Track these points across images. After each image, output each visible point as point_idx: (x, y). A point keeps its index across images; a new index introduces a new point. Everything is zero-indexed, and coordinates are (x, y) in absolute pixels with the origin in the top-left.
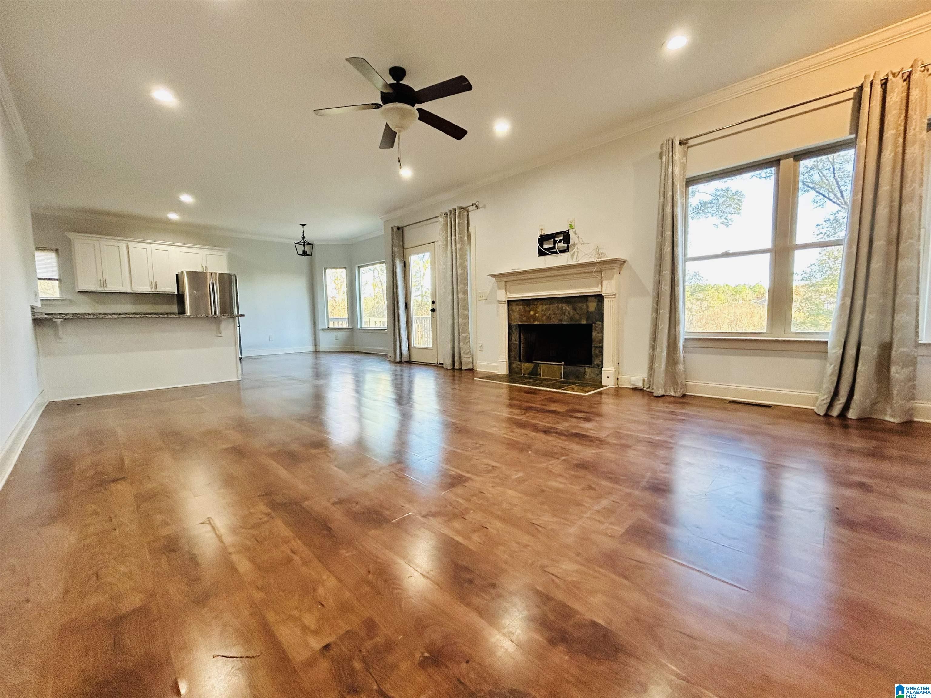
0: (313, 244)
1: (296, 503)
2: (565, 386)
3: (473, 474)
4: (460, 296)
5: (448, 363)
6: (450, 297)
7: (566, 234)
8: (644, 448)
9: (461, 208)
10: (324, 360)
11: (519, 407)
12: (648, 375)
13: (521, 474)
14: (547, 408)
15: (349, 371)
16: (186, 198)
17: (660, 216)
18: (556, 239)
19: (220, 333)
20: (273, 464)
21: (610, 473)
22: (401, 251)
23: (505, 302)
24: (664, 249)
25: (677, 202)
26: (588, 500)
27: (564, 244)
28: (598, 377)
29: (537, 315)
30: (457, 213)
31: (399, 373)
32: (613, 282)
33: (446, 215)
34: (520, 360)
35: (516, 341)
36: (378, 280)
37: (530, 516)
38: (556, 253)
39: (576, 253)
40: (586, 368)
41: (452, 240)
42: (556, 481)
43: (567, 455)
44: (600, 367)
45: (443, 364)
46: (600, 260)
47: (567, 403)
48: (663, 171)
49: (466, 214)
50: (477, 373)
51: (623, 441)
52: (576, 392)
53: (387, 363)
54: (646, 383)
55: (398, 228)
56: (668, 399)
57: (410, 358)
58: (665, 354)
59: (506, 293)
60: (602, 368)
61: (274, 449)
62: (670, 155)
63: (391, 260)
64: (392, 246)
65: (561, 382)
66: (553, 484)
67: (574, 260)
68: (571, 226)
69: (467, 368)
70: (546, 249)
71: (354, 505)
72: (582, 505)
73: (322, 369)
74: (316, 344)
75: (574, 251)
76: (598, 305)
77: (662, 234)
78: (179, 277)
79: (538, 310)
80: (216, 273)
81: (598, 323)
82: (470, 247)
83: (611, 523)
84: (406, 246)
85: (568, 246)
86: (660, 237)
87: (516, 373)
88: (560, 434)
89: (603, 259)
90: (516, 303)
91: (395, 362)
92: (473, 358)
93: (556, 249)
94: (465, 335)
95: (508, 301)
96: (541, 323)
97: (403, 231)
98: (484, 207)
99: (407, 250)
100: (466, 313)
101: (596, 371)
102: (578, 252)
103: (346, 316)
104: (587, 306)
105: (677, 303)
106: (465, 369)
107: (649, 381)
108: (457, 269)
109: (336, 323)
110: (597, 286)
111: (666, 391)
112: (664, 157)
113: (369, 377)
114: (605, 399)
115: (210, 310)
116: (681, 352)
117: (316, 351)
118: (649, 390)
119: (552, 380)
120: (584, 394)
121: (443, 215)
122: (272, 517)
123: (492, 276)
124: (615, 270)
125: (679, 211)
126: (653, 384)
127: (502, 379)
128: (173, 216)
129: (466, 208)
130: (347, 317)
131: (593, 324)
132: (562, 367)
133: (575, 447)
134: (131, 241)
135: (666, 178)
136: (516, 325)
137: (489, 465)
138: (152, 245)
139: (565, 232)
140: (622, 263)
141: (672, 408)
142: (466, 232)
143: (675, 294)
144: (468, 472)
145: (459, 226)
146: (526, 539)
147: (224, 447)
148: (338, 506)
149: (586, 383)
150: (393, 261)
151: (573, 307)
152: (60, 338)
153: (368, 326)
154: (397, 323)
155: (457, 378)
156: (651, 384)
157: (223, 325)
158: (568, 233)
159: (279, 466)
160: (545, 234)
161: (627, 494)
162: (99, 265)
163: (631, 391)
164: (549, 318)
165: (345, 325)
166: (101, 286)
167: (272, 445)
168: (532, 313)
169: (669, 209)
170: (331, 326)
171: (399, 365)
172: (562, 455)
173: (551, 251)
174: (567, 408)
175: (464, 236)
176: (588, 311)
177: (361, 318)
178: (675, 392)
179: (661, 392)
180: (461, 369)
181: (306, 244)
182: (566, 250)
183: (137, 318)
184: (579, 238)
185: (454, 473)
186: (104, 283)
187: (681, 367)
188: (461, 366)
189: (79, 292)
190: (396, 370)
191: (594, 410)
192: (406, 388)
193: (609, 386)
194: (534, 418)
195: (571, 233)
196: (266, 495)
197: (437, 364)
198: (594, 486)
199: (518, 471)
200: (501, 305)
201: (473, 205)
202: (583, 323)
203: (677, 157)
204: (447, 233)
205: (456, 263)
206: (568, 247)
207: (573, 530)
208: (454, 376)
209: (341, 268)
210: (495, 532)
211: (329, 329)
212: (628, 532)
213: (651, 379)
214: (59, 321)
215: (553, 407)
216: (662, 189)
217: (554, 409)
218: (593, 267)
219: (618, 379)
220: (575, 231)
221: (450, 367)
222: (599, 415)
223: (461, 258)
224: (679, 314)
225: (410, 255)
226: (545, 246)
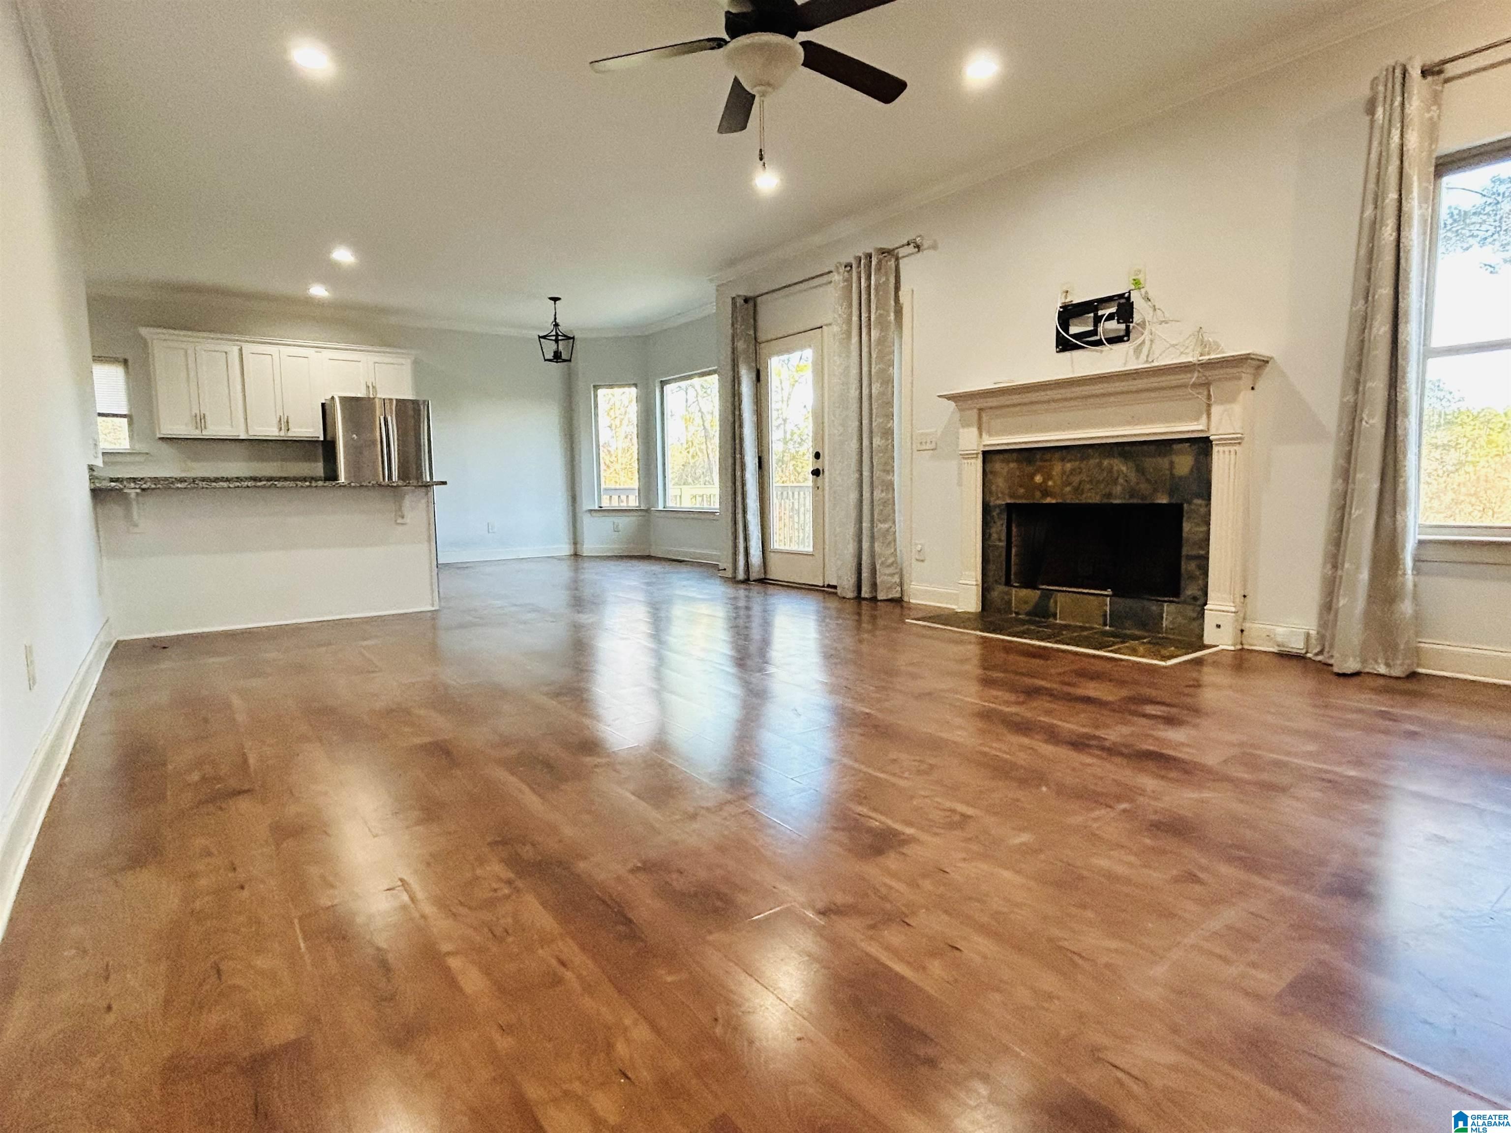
0: (573, 338)
1: (560, 863)
2: (1114, 644)
3: (921, 829)
4: (877, 441)
5: (846, 584)
6: (854, 444)
7: (1123, 301)
8: (1318, 795)
9: (883, 252)
10: (591, 573)
11: (1013, 688)
12: (1320, 626)
13: (1025, 837)
14: (1080, 692)
15: (641, 597)
16: (343, 256)
17: (1363, 252)
18: (1100, 313)
19: (403, 517)
20: (512, 783)
21: (1239, 848)
22: (752, 347)
23: (977, 454)
24: (1371, 328)
25: (1410, 218)
26: (1191, 906)
27: (1119, 323)
28: (1195, 624)
29: (1050, 483)
30: (874, 263)
31: (742, 603)
32: (1237, 408)
33: (849, 268)
34: (1008, 583)
35: (1000, 540)
36: (694, 408)
37: (1055, 932)
38: (1099, 343)
39: (1147, 343)
40: (1166, 604)
41: (861, 320)
42: (1110, 857)
43: (1131, 800)
44: (1198, 603)
45: (835, 587)
46: (1207, 357)
47: (1122, 683)
48: (1375, 144)
49: (892, 263)
50: (910, 609)
51: (1265, 776)
52: (1143, 656)
53: (718, 581)
54: (1313, 641)
55: (746, 300)
56: (1370, 682)
57: (765, 572)
58: (1364, 576)
59: (981, 435)
60: (1206, 604)
61: (512, 752)
62: (1397, 103)
63: (729, 367)
64: (733, 337)
65: (1105, 634)
66: (1104, 863)
67: (1143, 357)
68: (1137, 282)
69: (890, 596)
70: (1075, 336)
71: (675, 876)
72: (1172, 915)
73: (587, 592)
74: (576, 542)
75: (1142, 339)
76: (1197, 461)
77: (1367, 294)
78: (327, 407)
79: (1054, 473)
80: (391, 400)
81: (1198, 501)
82: (901, 337)
83: (1254, 965)
84: (762, 337)
85: (1128, 327)
86: (1362, 302)
87: (999, 611)
88: (1111, 751)
89: (1212, 357)
90: (1001, 457)
91: (734, 580)
92: (901, 578)
93: (1101, 335)
94: (886, 526)
95: (985, 454)
96: (1060, 501)
97: (755, 306)
98: (934, 247)
99: (763, 345)
100: (889, 478)
101: (1190, 611)
102: (1152, 341)
103: (636, 485)
104: (1172, 463)
105: (1401, 456)
106: (885, 598)
107: (1322, 637)
108: (870, 385)
109: (615, 498)
110: (1197, 419)
111: (1364, 662)
112: (1380, 111)
113: (678, 611)
114: (1209, 675)
115: (381, 473)
116: (1409, 571)
117: (576, 555)
118: (1319, 658)
119: (1083, 628)
120: (1163, 663)
121: (842, 269)
122: (518, 890)
123: (950, 398)
124: (1241, 382)
125: (1414, 237)
126: (1332, 646)
127: (967, 624)
128: (319, 291)
129: (894, 250)
130: (637, 487)
131: (1185, 505)
132: (1108, 599)
133: (1148, 782)
134: (247, 341)
135: (1383, 162)
136: (999, 506)
137: (953, 811)
138: (282, 348)
139: (1121, 296)
140: (1263, 363)
141: (1382, 703)
142: (892, 303)
143: (1395, 437)
144: (910, 824)
145: (876, 289)
146: (1049, 981)
147: (417, 741)
148: (642, 876)
149: (1163, 638)
150: (734, 371)
151: (1137, 466)
152: (136, 525)
153: (678, 505)
154: (739, 498)
155: (865, 618)
156: (1327, 644)
157: (407, 502)
158: (1129, 297)
159: (524, 787)
160: (1074, 302)
161: (1282, 900)
162: (193, 385)
163: (1276, 660)
164: (1078, 490)
165: (633, 502)
166: (197, 428)
167: (506, 742)
168: (1038, 479)
169: (1388, 233)
170: (605, 504)
171: (743, 586)
172: (1119, 798)
173: (1089, 340)
174: (1124, 693)
175: (888, 312)
176: (1172, 474)
177: (665, 490)
178: (1388, 665)
179: (1352, 665)
180: (874, 599)
181: (560, 338)
182: (1124, 336)
183: (259, 487)
184: (1154, 309)
185: (877, 823)
186: (200, 420)
187: (1406, 607)
188: (876, 591)
189: (162, 439)
190: (735, 598)
191: (1189, 700)
192: (756, 633)
193: (1221, 647)
194: (1049, 713)
195: (1135, 298)
196: (504, 842)
197: (823, 586)
198: (1202, 875)
199: (1022, 829)
200: (969, 461)
201: (908, 244)
202: (1159, 501)
203: (1414, 106)
204: (850, 305)
205: (870, 371)
206: (1128, 332)
207: (1160, 971)
208: (859, 614)
209: (629, 385)
210: (978, 959)
211: (601, 510)
212: (1293, 988)
213: (1328, 635)
214: (133, 493)
215: (1092, 690)
216: (1371, 186)
217: (1092, 693)
218: (1189, 375)
219: (1242, 631)
220: (1146, 293)
221: (850, 594)
222: (1196, 711)
223: (881, 357)
224: (1405, 483)
225: (770, 356)
226: (1074, 330)
